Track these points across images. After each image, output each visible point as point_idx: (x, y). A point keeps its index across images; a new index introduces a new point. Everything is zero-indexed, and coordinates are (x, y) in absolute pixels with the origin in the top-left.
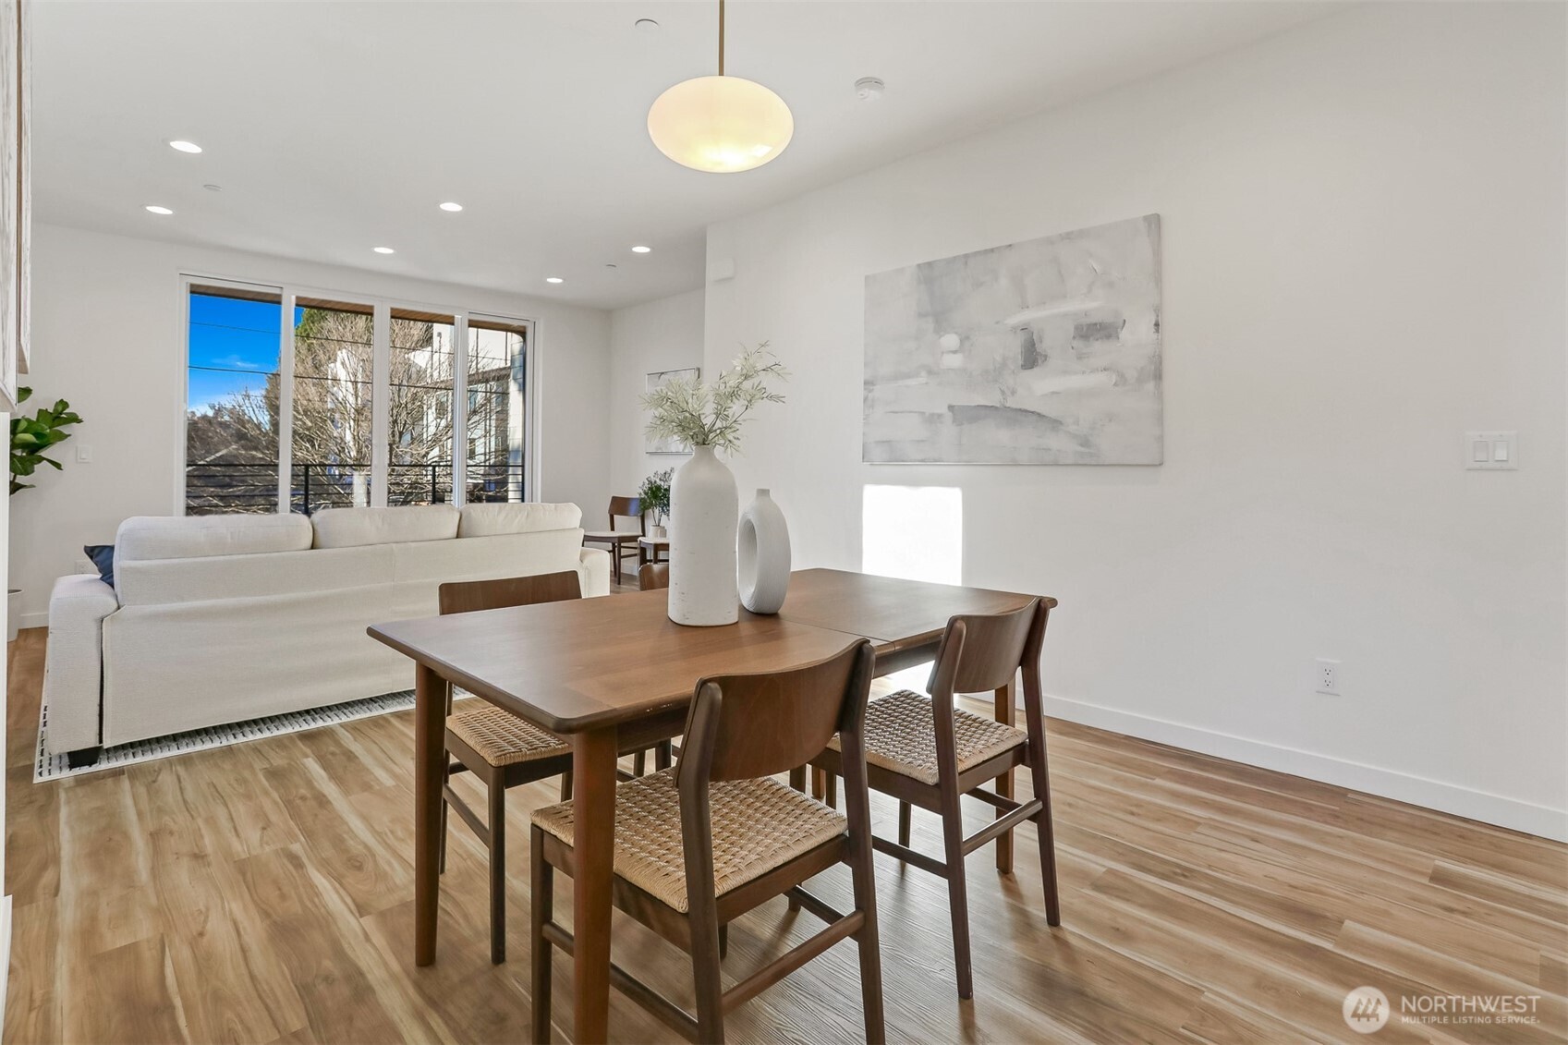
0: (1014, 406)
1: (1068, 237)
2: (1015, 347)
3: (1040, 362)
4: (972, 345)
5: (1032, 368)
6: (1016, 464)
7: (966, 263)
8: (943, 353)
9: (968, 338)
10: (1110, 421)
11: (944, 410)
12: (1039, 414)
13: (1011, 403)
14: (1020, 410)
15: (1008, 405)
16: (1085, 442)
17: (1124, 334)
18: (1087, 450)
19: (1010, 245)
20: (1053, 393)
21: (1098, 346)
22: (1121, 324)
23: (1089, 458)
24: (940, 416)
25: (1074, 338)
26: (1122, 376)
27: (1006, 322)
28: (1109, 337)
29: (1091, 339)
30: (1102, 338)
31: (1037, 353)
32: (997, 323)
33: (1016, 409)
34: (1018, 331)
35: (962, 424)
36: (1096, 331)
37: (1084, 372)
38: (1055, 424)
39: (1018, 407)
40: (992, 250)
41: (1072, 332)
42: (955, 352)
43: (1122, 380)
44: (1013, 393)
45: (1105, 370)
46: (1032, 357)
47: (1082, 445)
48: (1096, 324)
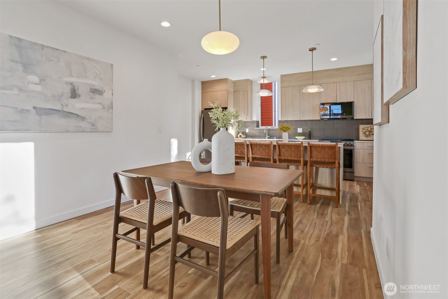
0: (67, 111)
1: (88, 59)
2: (68, 89)
3: (77, 97)
4: (46, 84)
5: (75, 98)
6: (67, 131)
7: (43, 48)
8: (29, 83)
9: (44, 80)
10: (100, 119)
11: (31, 108)
12: (77, 115)
13: (65, 109)
14: (70, 112)
15: (64, 110)
16: (93, 125)
17: (104, 94)
18: (94, 127)
19: (65, 51)
20: (83, 108)
21: (97, 96)
22: (104, 91)
23: (94, 129)
24: (28, 111)
25: (90, 92)
26: (104, 106)
27: (63, 79)
28: (100, 94)
29: (95, 93)
30: (98, 94)
31: (77, 94)
32: (59, 78)
33: (68, 112)
34: (69, 84)
35: (41, 115)
36: (96, 91)
37: (93, 103)
38: (83, 119)
39: (69, 111)
40: (57, 49)
41: (89, 90)
42: (37, 84)
43: (104, 108)
44: (67, 106)
45: (99, 104)
46: (74, 94)
47: (92, 126)
48: (96, 89)
